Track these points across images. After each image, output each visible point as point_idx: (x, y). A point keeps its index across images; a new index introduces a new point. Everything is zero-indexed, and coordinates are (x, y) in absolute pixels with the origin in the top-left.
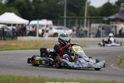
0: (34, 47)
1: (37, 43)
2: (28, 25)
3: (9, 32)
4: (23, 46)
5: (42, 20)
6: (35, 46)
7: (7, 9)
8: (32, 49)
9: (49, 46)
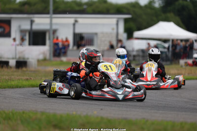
3: (165, 52)
4: (189, 74)
7: (163, 16)
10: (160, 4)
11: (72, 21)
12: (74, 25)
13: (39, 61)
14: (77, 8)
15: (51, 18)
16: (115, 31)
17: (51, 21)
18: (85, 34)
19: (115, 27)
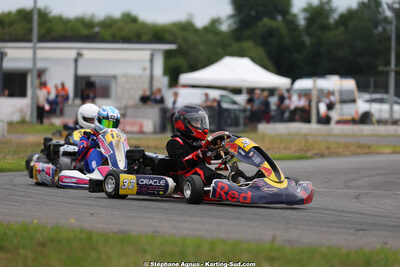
0: (298, 154)
1: (307, 141)
2: (288, 91)
3: (235, 110)
5: (328, 76)
6: (302, 150)
7: (236, 46)
8: (290, 158)
9: (340, 150)
10: (229, 26)
11: (73, 54)
12: (76, 61)
13: (10, 124)
14: (85, 32)
15: (35, 49)
16: (148, 72)
17: (35, 54)
18: (94, 76)
19: (148, 65)
